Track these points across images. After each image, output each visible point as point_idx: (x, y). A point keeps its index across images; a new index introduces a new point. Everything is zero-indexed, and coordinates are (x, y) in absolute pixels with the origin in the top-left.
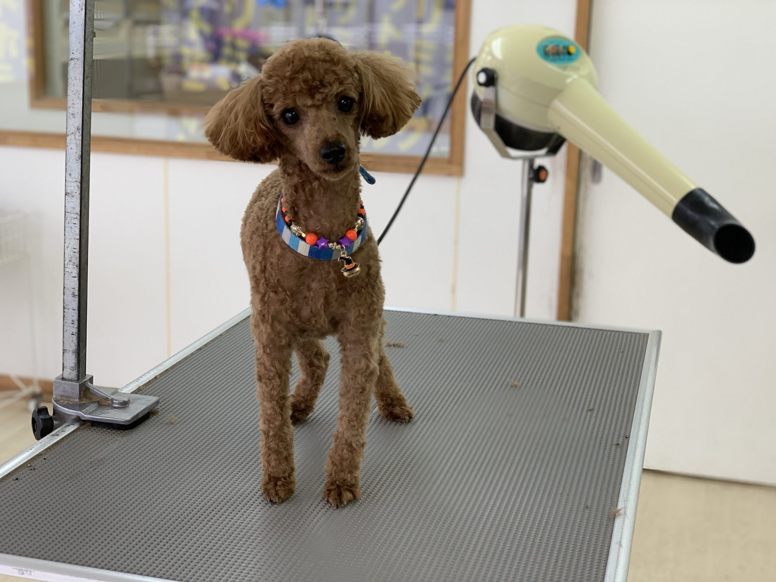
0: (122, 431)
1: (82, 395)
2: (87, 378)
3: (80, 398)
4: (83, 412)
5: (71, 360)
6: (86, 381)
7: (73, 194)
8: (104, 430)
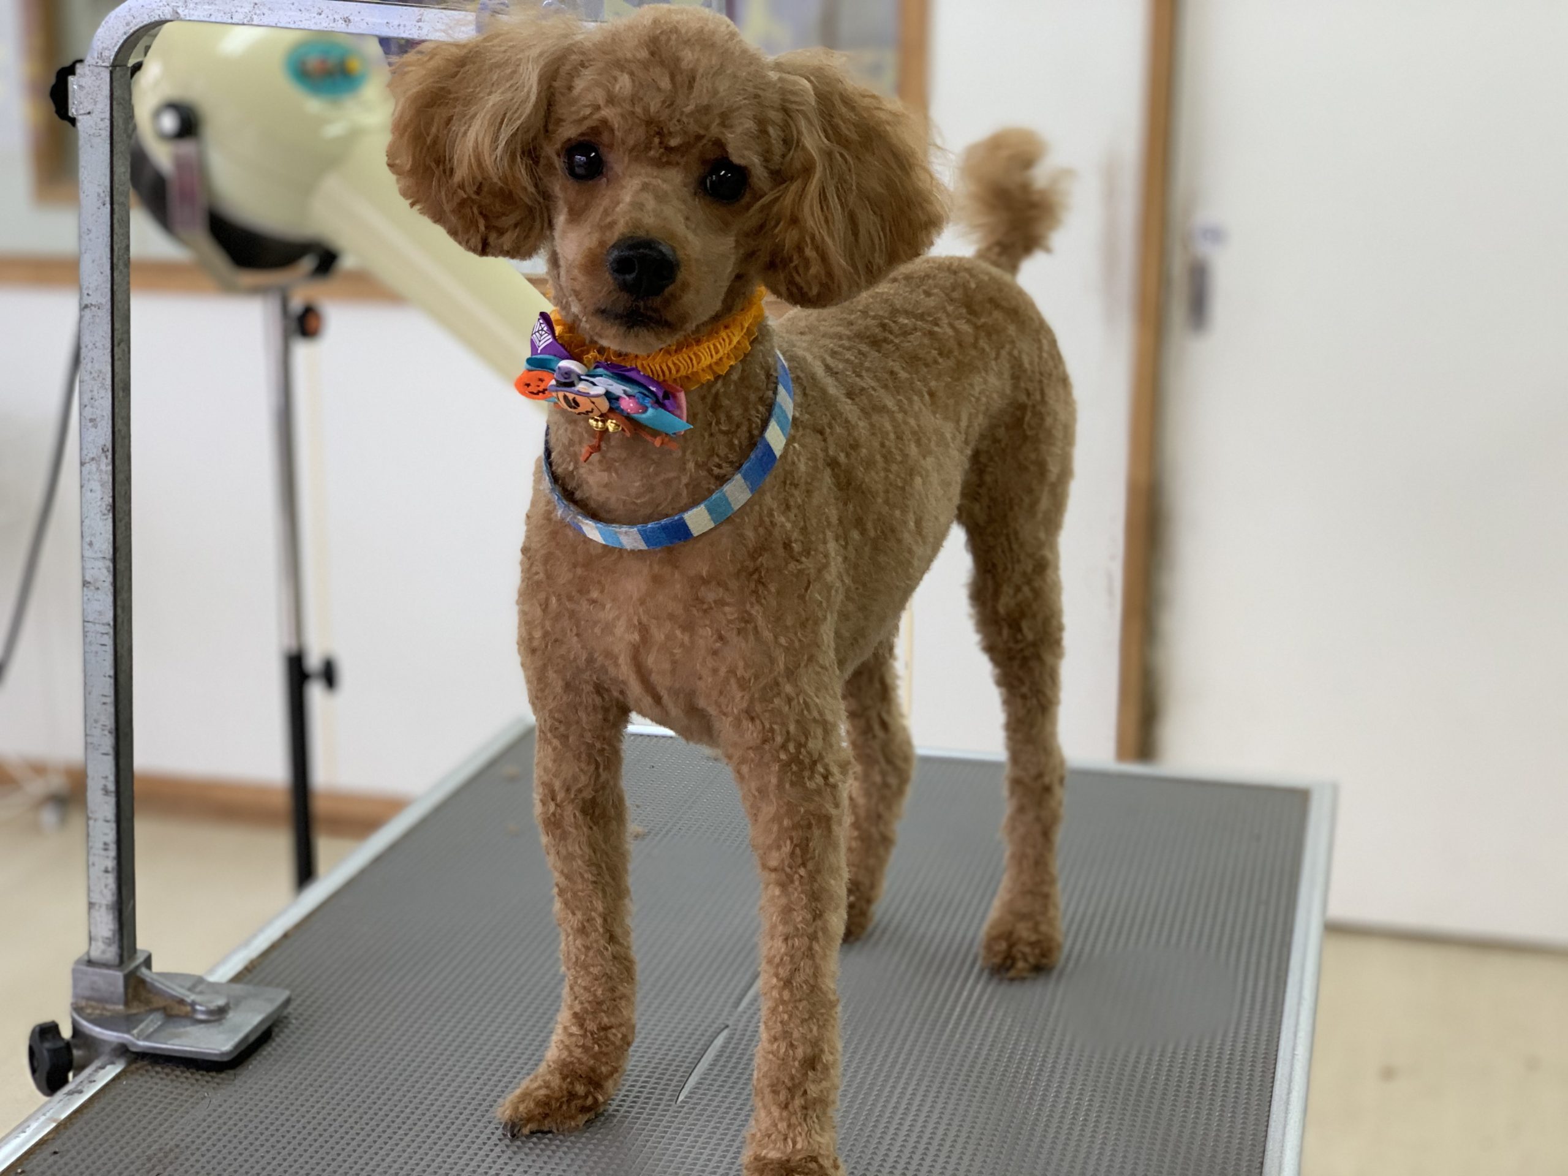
0: (213, 1074)
1: (130, 996)
2: (140, 959)
3: (127, 1003)
4: (133, 1035)
5: (106, 925)
6: (137, 968)
7: (98, 584)
8: (178, 1073)
